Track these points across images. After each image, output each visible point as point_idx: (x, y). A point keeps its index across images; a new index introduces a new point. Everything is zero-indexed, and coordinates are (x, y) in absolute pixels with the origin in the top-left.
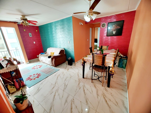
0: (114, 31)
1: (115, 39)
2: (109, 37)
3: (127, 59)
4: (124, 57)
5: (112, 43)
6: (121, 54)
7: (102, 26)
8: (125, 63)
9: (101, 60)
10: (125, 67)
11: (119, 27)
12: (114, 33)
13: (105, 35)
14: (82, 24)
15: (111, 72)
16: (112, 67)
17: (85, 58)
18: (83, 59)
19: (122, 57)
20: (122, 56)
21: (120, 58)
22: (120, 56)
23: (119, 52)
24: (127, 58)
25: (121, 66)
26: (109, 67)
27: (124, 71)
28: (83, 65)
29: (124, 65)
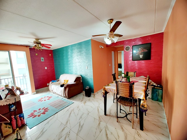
0: (141, 55)
1: (142, 63)
2: (136, 62)
3: (162, 89)
4: (157, 87)
5: (140, 69)
6: (153, 83)
7: (126, 49)
8: (160, 94)
9: (128, 89)
10: (161, 100)
11: (146, 51)
12: (141, 56)
13: (131, 59)
14: (103, 47)
15: (143, 106)
16: (143, 100)
17: (106, 87)
18: (105, 88)
19: (155, 86)
20: (155, 84)
21: (153, 88)
22: (152, 85)
23: (150, 80)
24: (161, 87)
25: (156, 99)
26: (140, 100)
27: (161, 106)
28: (104, 96)
29: (160, 98)
